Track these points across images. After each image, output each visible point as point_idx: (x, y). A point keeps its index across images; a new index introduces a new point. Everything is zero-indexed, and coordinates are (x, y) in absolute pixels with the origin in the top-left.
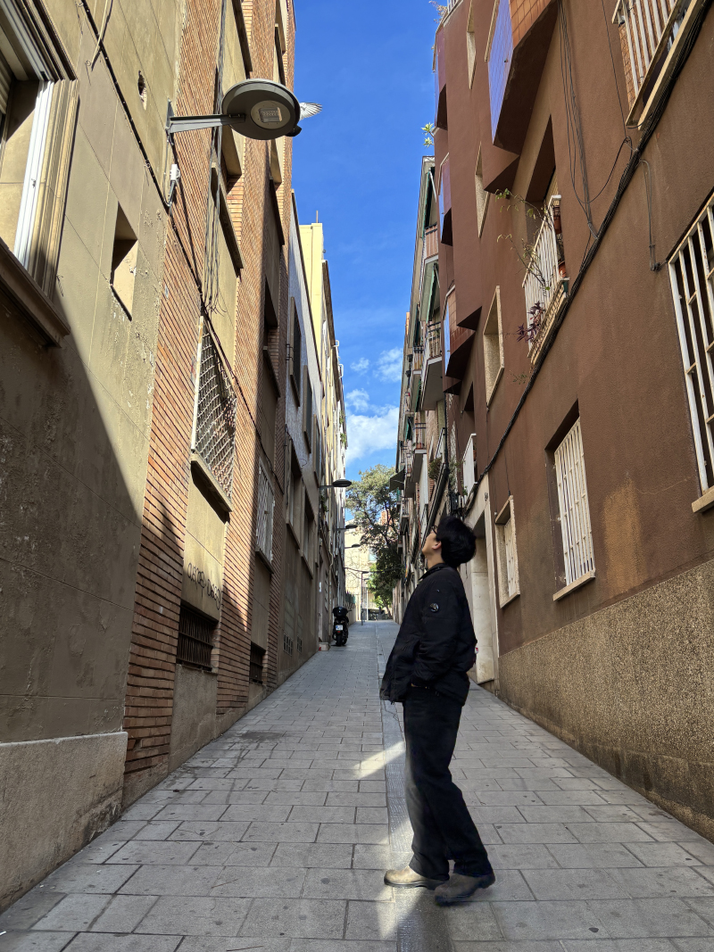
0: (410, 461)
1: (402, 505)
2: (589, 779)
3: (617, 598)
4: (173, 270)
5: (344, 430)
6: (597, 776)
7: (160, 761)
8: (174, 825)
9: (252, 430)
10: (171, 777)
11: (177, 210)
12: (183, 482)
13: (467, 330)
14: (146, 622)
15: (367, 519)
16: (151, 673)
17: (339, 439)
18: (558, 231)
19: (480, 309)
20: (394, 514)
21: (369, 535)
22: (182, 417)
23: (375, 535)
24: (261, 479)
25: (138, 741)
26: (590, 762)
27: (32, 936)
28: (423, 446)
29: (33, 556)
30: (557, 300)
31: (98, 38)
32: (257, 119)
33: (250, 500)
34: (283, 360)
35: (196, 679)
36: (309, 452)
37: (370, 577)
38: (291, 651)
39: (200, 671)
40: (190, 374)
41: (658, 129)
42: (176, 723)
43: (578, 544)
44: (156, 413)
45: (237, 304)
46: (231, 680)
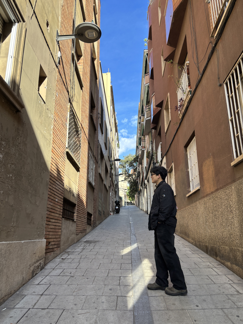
0: (140, 152)
1: (138, 167)
2: (197, 254)
3: (207, 195)
4: (59, 87)
5: (118, 142)
6: (200, 253)
7: (57, 249)
8: (62, 270)
9: (87, 142)
10: (61, 255)
11: (60, 67)
12: (64, 158)
13: (159, 108)
14: (52, 204)
15: (126, 172)
16: (53, 221)
17: (117, 145)
18: (188, 74)
19: (163, 101)
20: (135, 170)
21: (126, 177)
22: (63, 137)
23: (129, 177)
24: (90, 158)
25: (49, 243)
26: (198, 249)
27: (15, 310)
28: (145, 147)
29: (13, 181)
30: (188, 97)
31: (33, 8)
32: (87, 36)
33: (86, 165)
34: (97, 118)
35: (69, 223)
36: (106, 149)
37: (127, 191)
38: (101, 215)
39: (70, 221)
40: (65, 122)
41: (221, 38)
42: (62, 237)
43: (195, 178)
44: (54, 135)
45: (81, 99)
46: (81, 224)
